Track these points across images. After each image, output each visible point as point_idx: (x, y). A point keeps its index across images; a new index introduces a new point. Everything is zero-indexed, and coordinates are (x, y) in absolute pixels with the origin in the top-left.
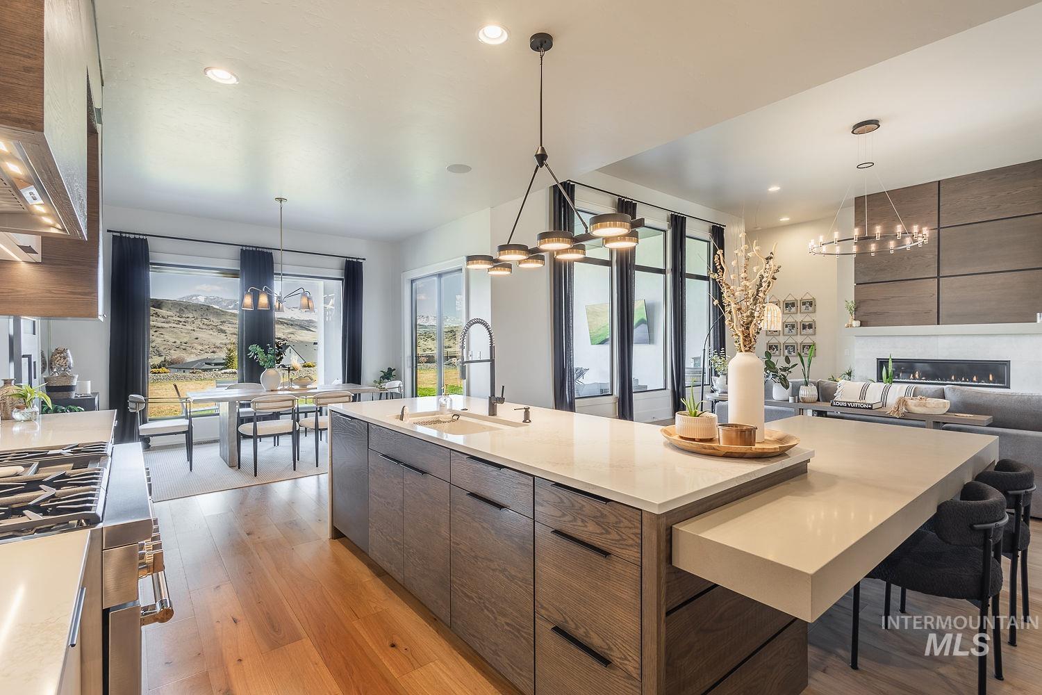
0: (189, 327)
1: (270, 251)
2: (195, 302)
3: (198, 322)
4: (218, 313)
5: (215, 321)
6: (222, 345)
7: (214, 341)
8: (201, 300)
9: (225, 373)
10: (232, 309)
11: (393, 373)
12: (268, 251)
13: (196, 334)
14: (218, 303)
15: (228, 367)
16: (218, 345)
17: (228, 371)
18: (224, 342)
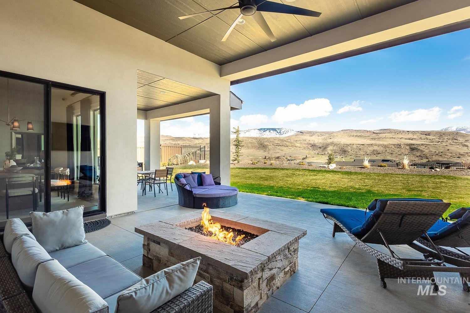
0: (444, 144)
3: (450, 141)
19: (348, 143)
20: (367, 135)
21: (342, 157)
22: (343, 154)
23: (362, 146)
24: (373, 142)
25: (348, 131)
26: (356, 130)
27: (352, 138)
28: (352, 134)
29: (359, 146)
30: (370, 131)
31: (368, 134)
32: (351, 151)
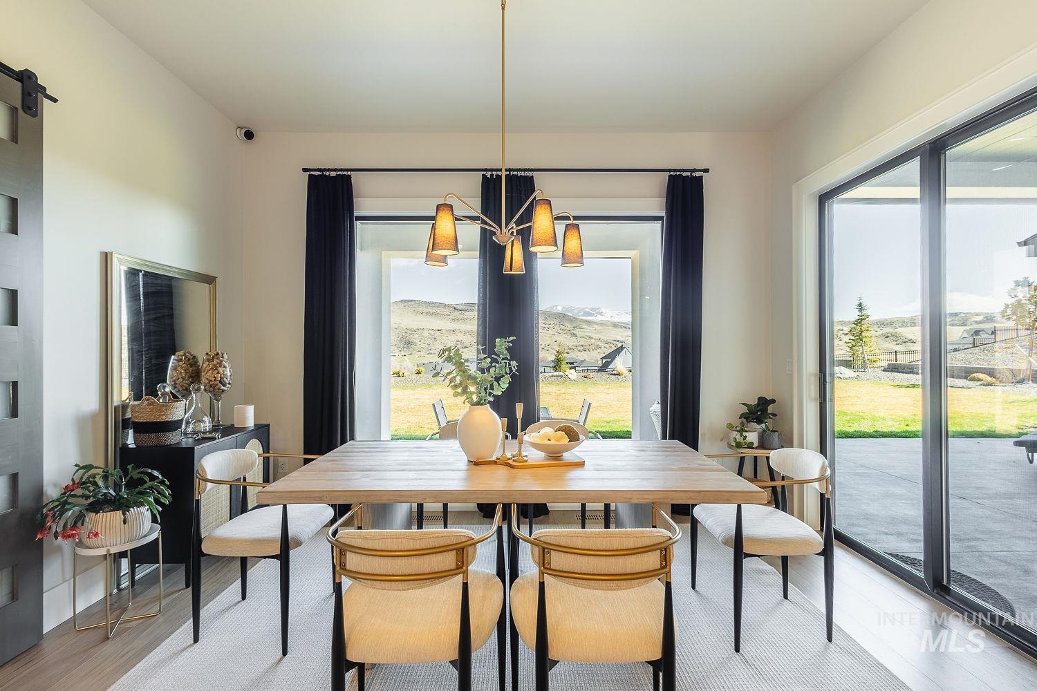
0: (551, 332)
1: (530, 174)
2: (555, 311)
3: (557, 328)
4: (572, 320)
5: (569, 326)
6: (573, 347)
7: (568, 343)
8: (560, 309)
9: (553, 376)
10: (583, 315)
11: (771, 409)
12: (526, 174)
13: (555, 338)
14: (571, 311)
15: (556, 370)
16: (571, 346)
17: (555, 374)
18: (575, 344)
19: (415, 327)
20: (445, 313)
21: (403, 353)
22: (405, 349)
23: (438, 332)
24: (455, 326)
25: (412, 303)
26: (425, 303)
27: (420, 317)
28: (421, 309)
29: (433, 332)
30: (449, 306)
31: (447, 311)
32: (420, 343)
